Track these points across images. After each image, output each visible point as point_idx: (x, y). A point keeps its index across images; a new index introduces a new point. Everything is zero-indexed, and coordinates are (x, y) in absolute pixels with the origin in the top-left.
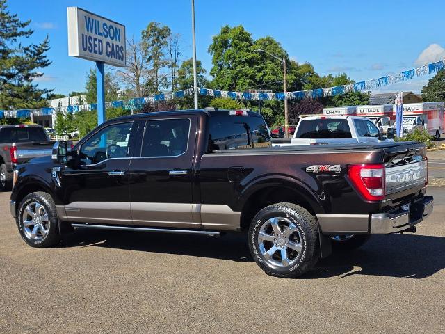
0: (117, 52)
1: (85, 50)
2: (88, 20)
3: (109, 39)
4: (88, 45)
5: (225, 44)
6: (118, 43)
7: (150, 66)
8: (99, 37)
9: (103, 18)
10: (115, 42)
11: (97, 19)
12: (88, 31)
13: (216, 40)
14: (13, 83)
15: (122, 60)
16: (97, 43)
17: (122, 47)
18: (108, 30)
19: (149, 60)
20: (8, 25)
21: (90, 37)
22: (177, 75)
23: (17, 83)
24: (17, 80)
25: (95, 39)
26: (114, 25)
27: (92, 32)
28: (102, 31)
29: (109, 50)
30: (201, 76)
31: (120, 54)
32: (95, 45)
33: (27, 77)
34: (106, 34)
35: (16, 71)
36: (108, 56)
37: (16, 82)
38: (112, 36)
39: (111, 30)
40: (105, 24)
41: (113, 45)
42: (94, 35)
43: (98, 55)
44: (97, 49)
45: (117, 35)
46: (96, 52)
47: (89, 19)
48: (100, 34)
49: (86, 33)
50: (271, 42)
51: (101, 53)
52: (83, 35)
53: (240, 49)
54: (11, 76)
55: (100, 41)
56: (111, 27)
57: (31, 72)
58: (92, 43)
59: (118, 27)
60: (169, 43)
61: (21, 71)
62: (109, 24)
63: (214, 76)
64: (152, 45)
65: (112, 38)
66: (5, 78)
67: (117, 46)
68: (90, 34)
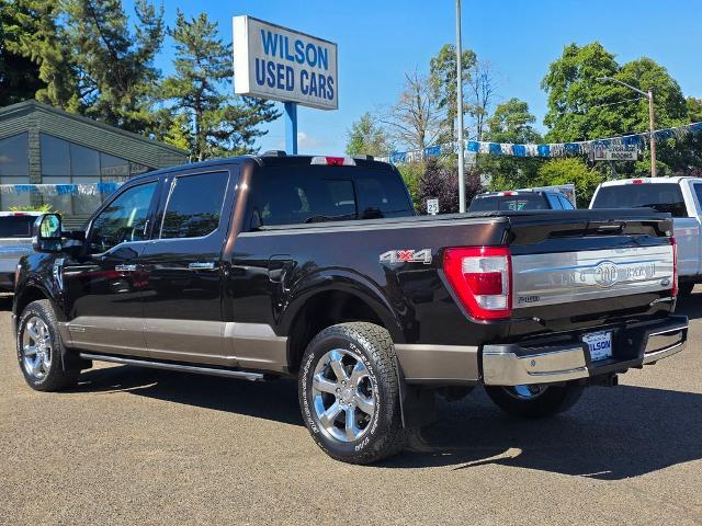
0: (322, 86)
1: (261, 83)
2: (268, 37)
3: (305, 66)
4: (267, 75)
5: (570, 73)
6: (322, 71)
7: (443, 114)
8: (287, 63)
9: (295, 32)
10: (318, 70)
11: (285, 34)
12: (267, 53)
13: (554, 68)
14: (226, 146)
15: (331, 98)
16: (283, 72)
17: (330, 78)
18: (304, 51)
19: (442, 105)
20: (219, 59)
21: (271, 63)
22: (486, 128)
23: (232, 147)
24: (232, 143)
25: (280, 67)
26: (316, 44)
27: (274, 54)
28: (292, 52)
29: (307, 82)
30: (527, 127)
31: (327, 89)
32: (281, 76)
33: (247, 136)
34: (300, 58)
35: (230, 128)
36: (305, 92)
37: (230, 146)
38: (312, 59)
39: (311, 50)
40: (298, 42)
41: (313, 74)
42: (277, 60)
43: (285, 91)
44: (283, 82)
45: (322, 57)
46: (281, 87)
47: (269, 34)
48: (290, 58)
49: (262, 56)
50: (648, 66)
51: (290, 88)
52: (257, 60)
53: (594, 81)
54: (223, 136)
55: (289, 69)
56: (310, 46)
57: (252, 128)
58: (275, 72)
59: (324, 46)
60: (473, 77)
61: (236, 128)
62: (306, 41)
63: (550, 127)
64: (447, 81)
65: (312, 64)
66: (213, 139)
67: (321, 76)
68: (270, 58)
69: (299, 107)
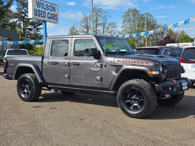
1: (36, 15)
2: (38, 3)
3: (49, 11)
4: (38, 13)
8: (44, 10)
9: (46, 2)
11: (43, 2)
12: (38, 7)
15: (56, 20)
17: (56, 15)
18: (49, 7)
23: (33, 33)
24: (33, 31)
26: (52, 5)
28: (45, 7)
29: (49, 16)
31: (55, 18)
33: (37, 30)
34: (47, 9)
35: (32, 28)
36: (49, 18)
38: (51, 9)
39: (51, 7)
40: (47, 5)
41: (51, 14)
42: (41, 9)
43: (43, 18)
44: (42, 15)
45: (54, 9)
49: (36, 8)
51: (45, 17)
54: (30, 29)
55: (44, 12)
57: (39, 27)
58: (40, 13)
59: (54, 6)
61: (35, 27)
62: (49, 4)
65: (51, 11)
66: (28, 30)
67: (53, 14)
68: (39, 9)
69: (47, 22)
